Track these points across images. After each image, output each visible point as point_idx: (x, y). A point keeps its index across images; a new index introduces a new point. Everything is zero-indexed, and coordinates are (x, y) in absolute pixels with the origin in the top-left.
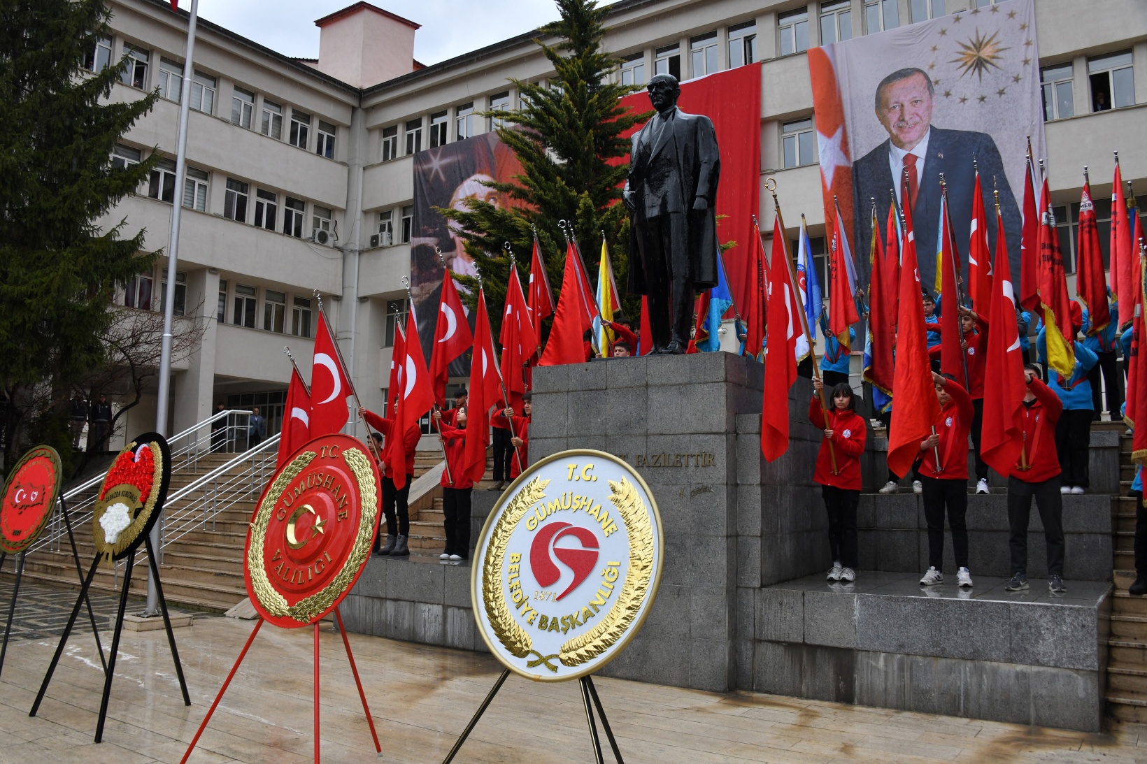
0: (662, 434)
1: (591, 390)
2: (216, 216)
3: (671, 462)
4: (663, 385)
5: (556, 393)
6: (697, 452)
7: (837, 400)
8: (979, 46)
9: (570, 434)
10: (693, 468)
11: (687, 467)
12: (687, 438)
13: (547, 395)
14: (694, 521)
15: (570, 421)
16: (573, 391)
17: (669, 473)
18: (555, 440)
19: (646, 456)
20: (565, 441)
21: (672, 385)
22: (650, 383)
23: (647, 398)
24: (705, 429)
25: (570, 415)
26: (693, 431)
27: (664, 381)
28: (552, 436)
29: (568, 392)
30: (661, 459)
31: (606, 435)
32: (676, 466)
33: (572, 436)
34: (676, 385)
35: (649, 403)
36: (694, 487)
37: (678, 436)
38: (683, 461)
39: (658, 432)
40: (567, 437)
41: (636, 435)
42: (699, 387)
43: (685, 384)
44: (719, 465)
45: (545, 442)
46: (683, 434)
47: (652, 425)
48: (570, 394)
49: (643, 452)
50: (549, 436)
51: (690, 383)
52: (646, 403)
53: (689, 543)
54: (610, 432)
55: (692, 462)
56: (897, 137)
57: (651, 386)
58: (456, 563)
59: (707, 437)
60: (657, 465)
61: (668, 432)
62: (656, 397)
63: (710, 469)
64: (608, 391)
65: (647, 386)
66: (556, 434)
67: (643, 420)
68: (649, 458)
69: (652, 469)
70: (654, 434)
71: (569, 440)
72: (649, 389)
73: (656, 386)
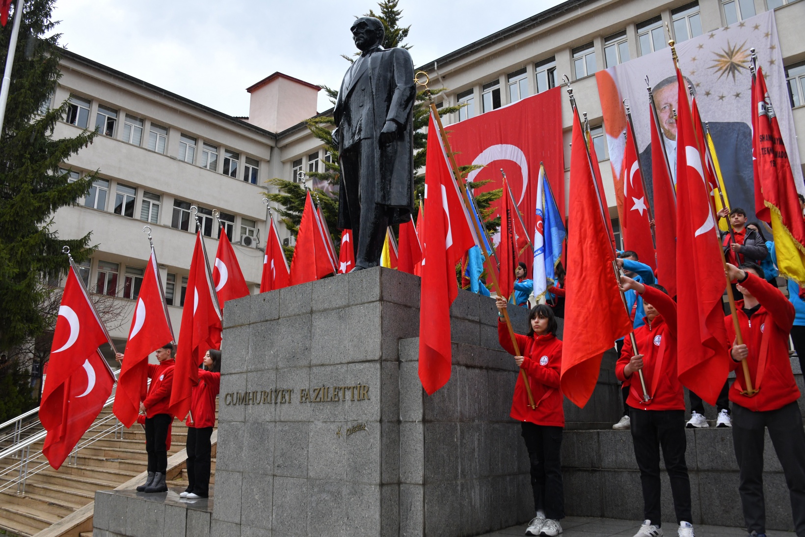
0: (323, 365)
1: (267, 321)
2: (165, 227)
3: (330, 396)
4: (325, 310)
5: (241, 326)
6: (353, 384)
7: (533, 322)
8: (731, 54)
9: (250, 368)
10: (350, 403)
11: (344, 401)
12: (345, 367)
13: (234, 329)
14: (349, 465)
15: (249, 354)
16: (253, 323)
17: (328, 408)
18: (238, 376)
19: (309, 390)
20: (245, 376)
21: (333, 309)
22: (314, 309)
23: (311, 325)
24: (362, 358)
25: (250, 349)
26: (350, 359)
27: (326, 306)
28: (236, 371)
29: (249, 324)
30: (321, 395)
31: (277, 369)
32: (335, 400)
33: (251, 371)
34: (336, 309)
35: (313, 330)
36: (350, 426)
37: (337, 366)
38: (341, 394)
39: (319, 362)
40: (247, 372)
41: (301, 367)
42: (355, 309)
43: (344, 307)
44: (373, 398)
45: (231, 377)
46: (341, 363)
47: (316, 357)
48: (251, 326)
49: (305, 386)
50: (233, 371)
51: (348, 306)
52: (310, 331)
53: (345, 491)
54: (280, 365)
55: (348, 394)
56: (669, 131)
57: (316, 311)
58: (193, 502)
59: (362, 366)
60: (318, 400)
61: (327, 362)
62: (319, 323)
63: (365, 403)
64: (280, 321)
65: (312, 312)
66: (239, 370)
67: (308, 349)
68: (311, 392)
69: (313, 404)
70: (316, 366)
71: (249, 374)
72: (314, 316)
73: (319, 311)
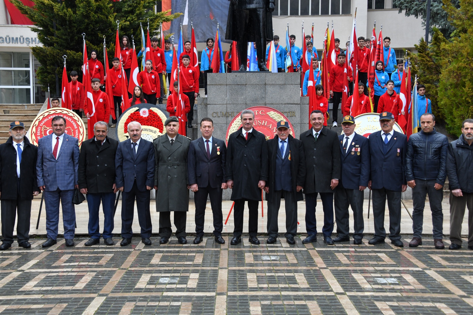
0: (272, 104)
1: (238, 85)
4: (273, 84)
5: (220, 85)
6: (288, 111)
7: (319, 92)
9: (228, 103)
12: (284, 105)
13: (216, 86)
15: (228, 97)
18: (220, 105)
20: (226, 106)
21: (277, 85)
22: (267, 83)
23: (265, 89)
24: (291, 102)
25: (228, 95)
26: (286, 103)
27: (273, 83)
31: (246, 104)
33: (229, 104)
34: (278, 84)
39: (270, 103)
40: (226, 104)
41: (260, 104)
42: (288, 86)
43: (283, 85)
44: (297, 116)
45: (215, 106)
46: (281, 104)
47: (268, 100)
48: (228, 86)
50: (217, 103)
51: (285, 84)
52: (265, 91)
54: (248, 102)
55: (286, 114)
57: (267, 84)
59: (292, 105)
61: (275, 103)
62: (269, 89)
63: (293, 118)
64: (247, 85)
65: (265, 84)
66: (221, 103)
67: (265, 98)
70: (269, 104)
71: (228, 105)
72: (267, 86)
73: (270, 84)
